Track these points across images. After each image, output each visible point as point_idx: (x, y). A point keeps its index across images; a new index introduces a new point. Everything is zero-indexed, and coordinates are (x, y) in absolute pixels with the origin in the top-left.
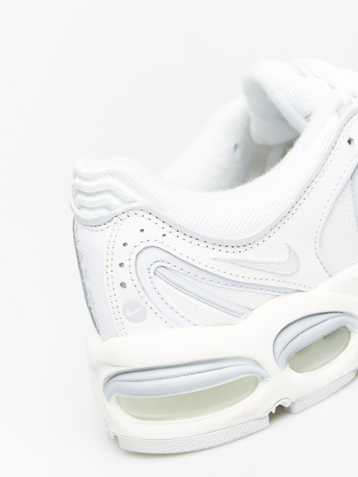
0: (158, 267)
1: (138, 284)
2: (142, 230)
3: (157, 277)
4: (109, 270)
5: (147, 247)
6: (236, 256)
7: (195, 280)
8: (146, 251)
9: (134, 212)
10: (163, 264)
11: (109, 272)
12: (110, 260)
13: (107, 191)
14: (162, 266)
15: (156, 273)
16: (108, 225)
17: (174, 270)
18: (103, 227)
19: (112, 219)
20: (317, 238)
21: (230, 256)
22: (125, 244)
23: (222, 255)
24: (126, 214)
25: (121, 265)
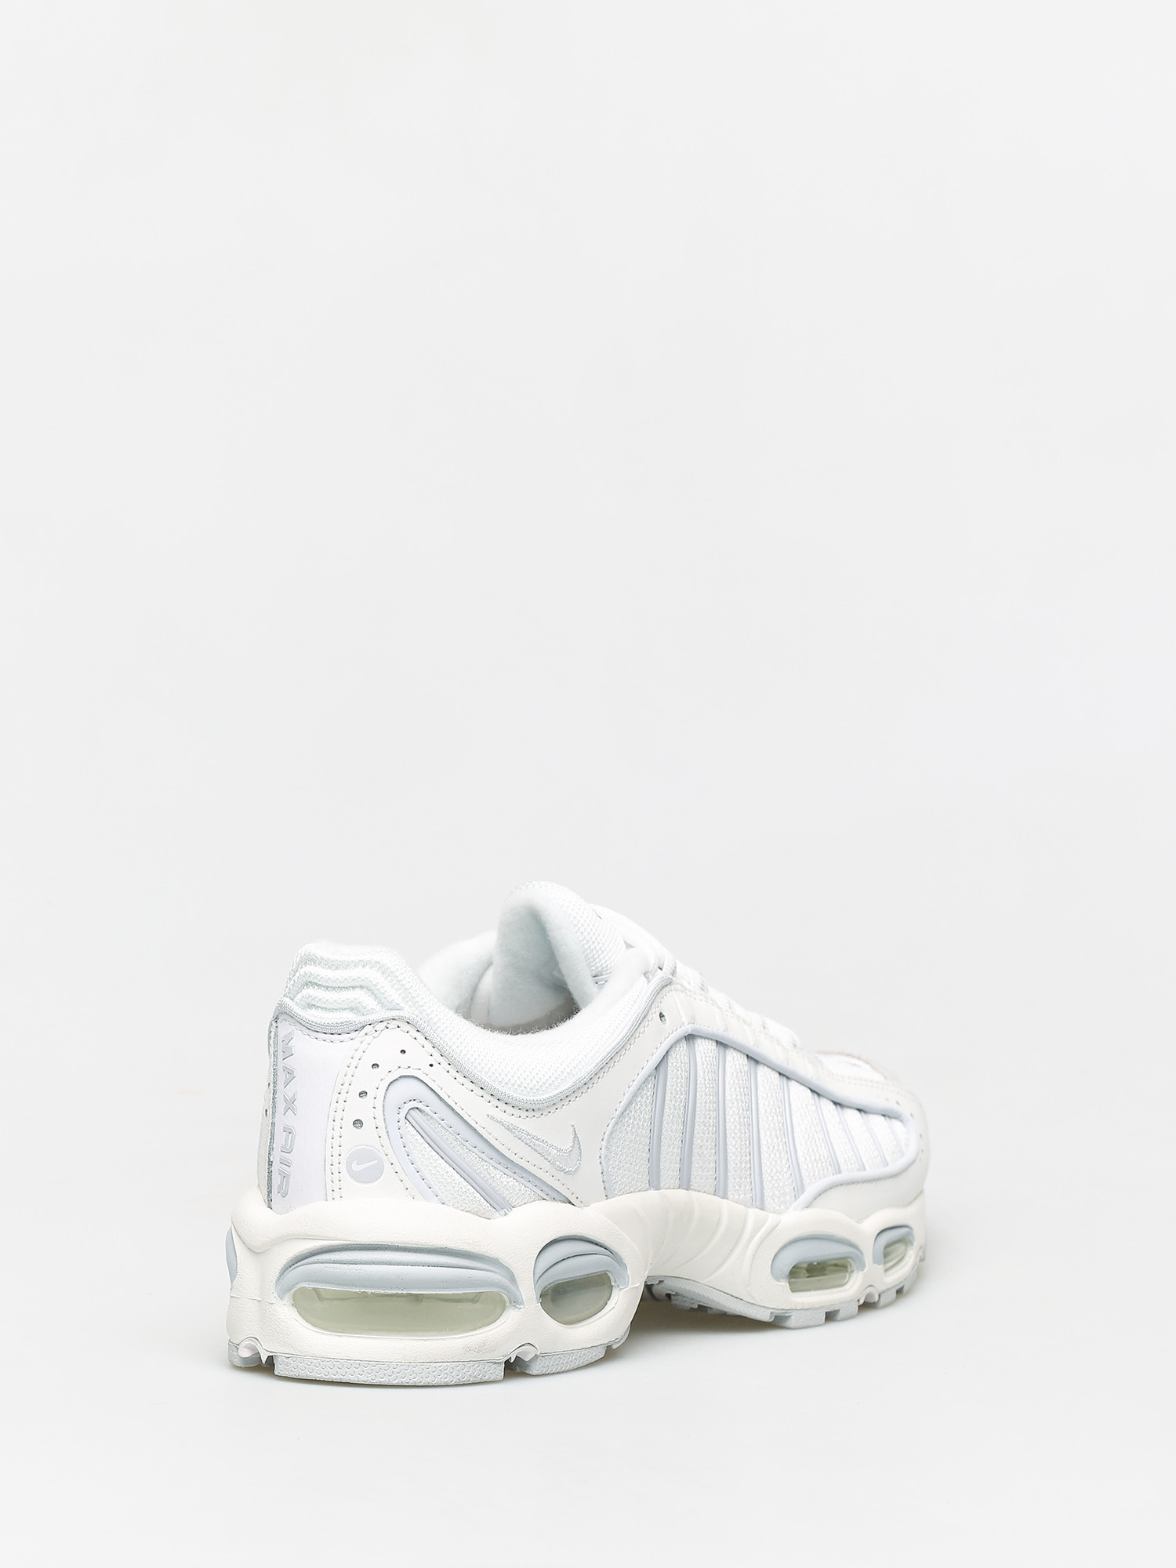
0: (412, 1109)
1: (381, 1125)
2: (403, 1052)
3: (408, 1123)
4: (342, 1098)
5: (405, 1076)
6: (514, 1121)
7: (456, 1140)
8: (402, 1081)
9: (396, 1023)
10: (420, 1106)
11: (341, 1101)
12: (346, 1085)
13: (361, 987)
14: (417, 1108)
15: (409, 1117)
16: (353, 1035)
17: (432, 1118)
18: (344, 1037)
19: (364, 1027)
20: (607, 1133)
21: (506, 1118)
22: (375, 1065)
23: (498, 1114)
24: (385, 1024)
25: (363, 1094)
